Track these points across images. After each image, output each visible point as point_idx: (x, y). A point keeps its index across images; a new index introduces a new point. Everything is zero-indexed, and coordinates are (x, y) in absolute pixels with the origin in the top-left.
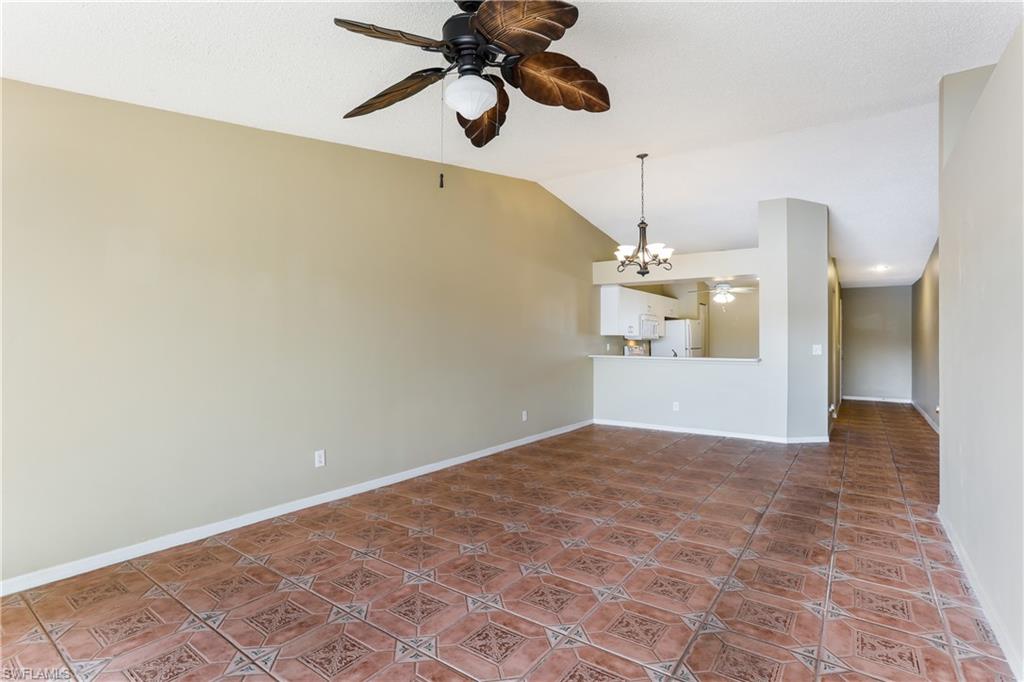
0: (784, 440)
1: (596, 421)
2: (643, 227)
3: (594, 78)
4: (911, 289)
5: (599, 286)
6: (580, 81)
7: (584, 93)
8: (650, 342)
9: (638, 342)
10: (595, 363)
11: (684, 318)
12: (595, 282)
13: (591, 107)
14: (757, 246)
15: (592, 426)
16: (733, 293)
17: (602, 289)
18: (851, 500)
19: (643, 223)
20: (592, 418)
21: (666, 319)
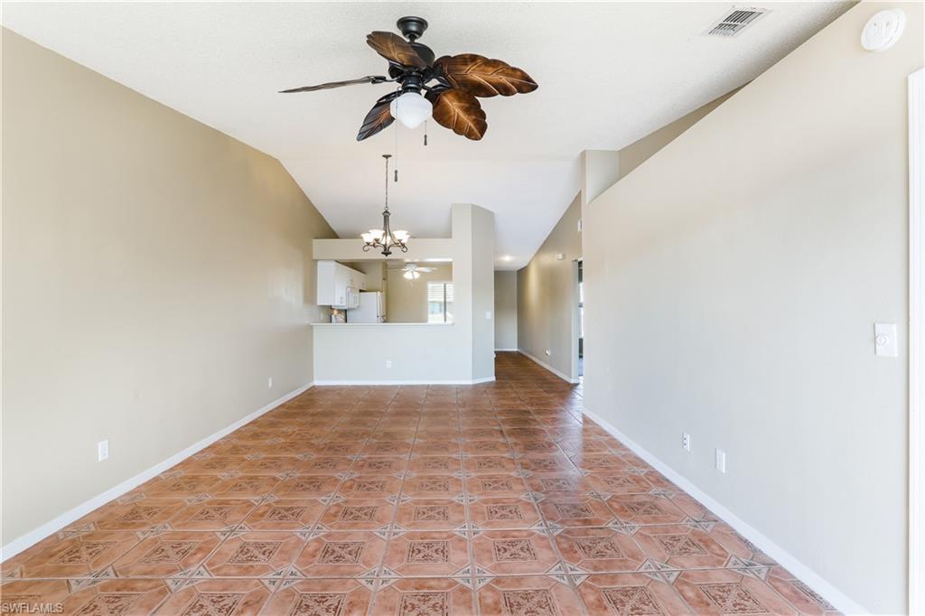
0: (470, 382)
1: (317, 383)
2: (386, 215)
3: (485, 118)
4: (516, 274)
5: (317, 260)
6: (474, 117)
7: (472, 125)
8: (346, 311)
9: (340, 311)
10: (314, 330)
11: (376, 291)
12: (315, 257)
13: (470, 135)
14: (451, 237)
15: (314, 387)
16: (419, 272)
17: (319, 263)
18: (539, 413)
19: (386, 212)
20: (312, 380)
21: (361, 291)
